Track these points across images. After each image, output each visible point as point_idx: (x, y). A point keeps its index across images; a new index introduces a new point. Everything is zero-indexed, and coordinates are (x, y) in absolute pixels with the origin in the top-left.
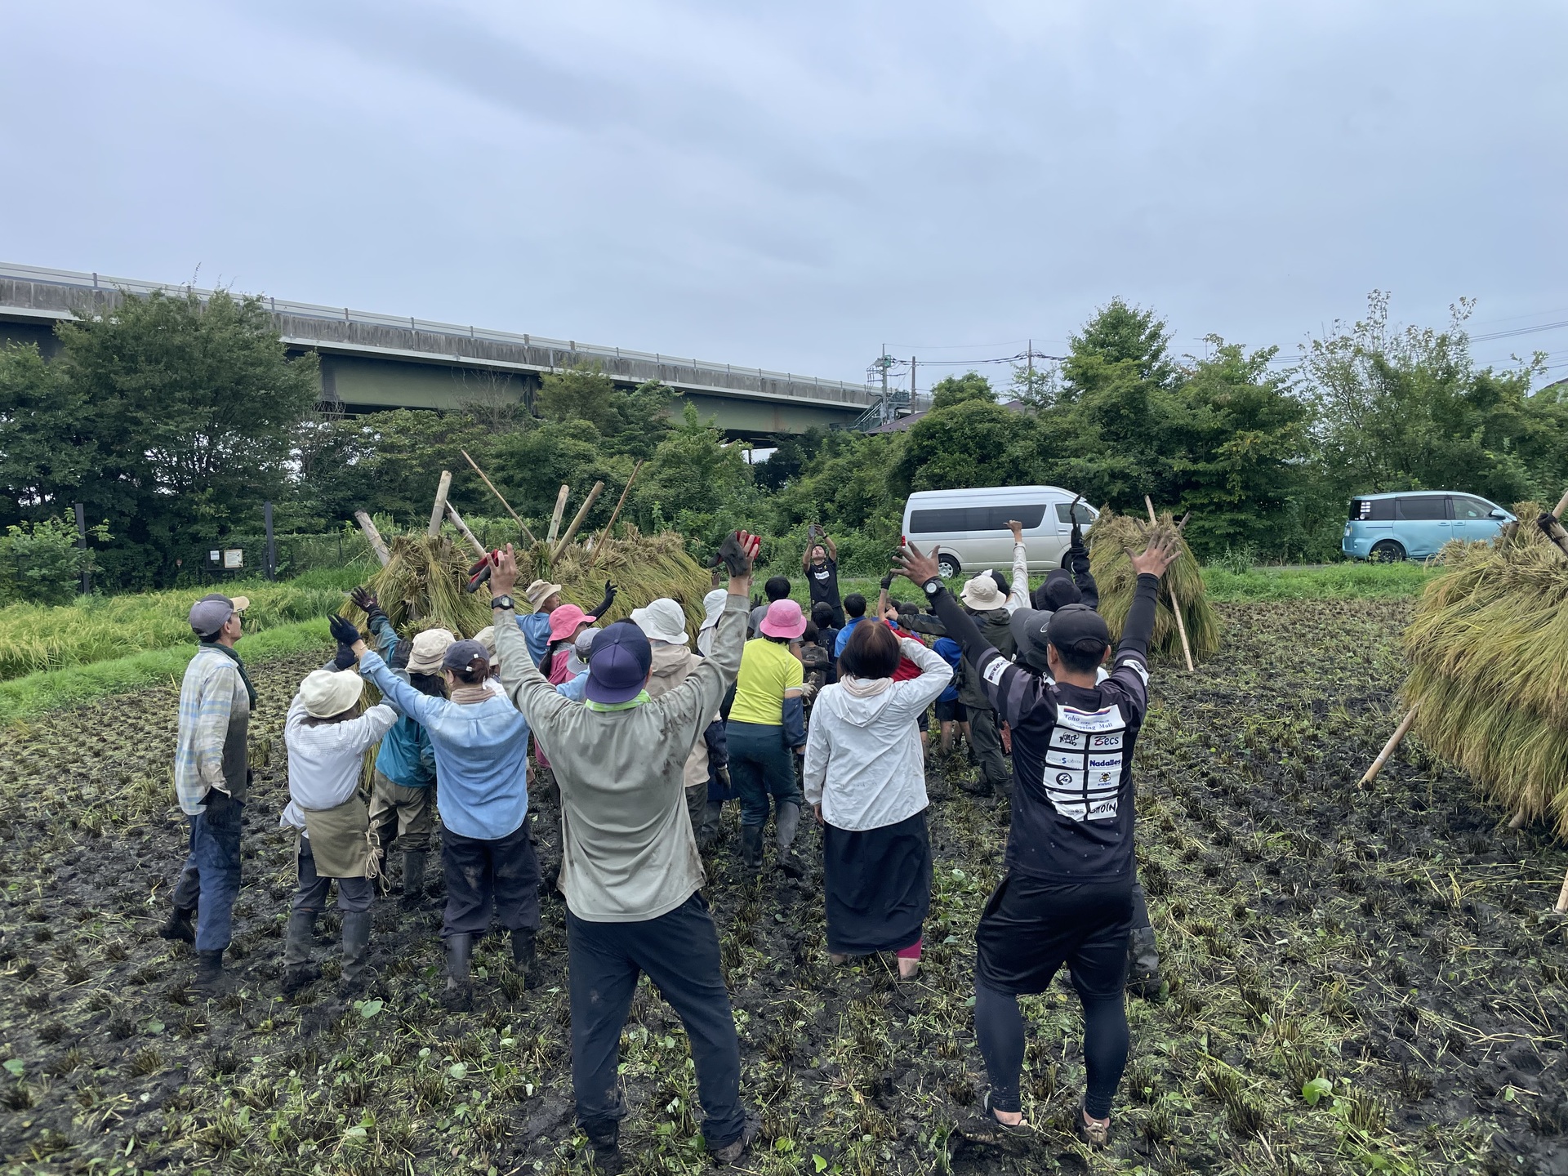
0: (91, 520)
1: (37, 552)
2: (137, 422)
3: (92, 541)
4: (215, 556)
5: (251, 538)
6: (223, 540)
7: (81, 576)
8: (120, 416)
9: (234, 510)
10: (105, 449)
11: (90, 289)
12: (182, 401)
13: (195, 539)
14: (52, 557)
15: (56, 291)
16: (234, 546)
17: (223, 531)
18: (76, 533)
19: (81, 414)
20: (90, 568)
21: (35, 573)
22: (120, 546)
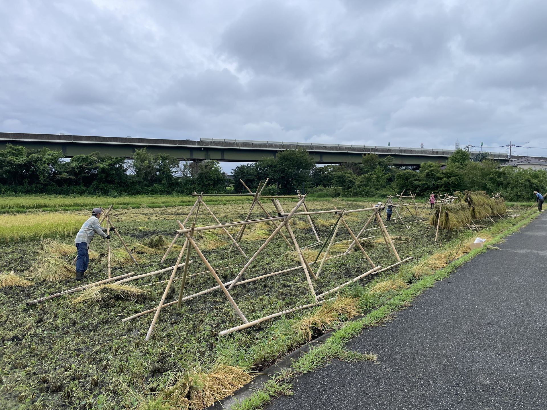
0: (279, 184)
1: (272, 189)
2: (286, 169)
3: (279, 188)
4: (296, 191)
5: (301, 188)
6: (297, 188)
7: (277, 193)
8: (284, 169)
9: (299, 183)
10: (282, 173)
11: (282, 144)
12: (292, 166)
13: (293, 188)
14: (273, 190)
15: (277, 145)
16: (298, 189)
17: (297, 187)
18: (277, 186)
19: (279, 168)
20: (279, 192)
21: (271, 192)
22: (283, 188)
